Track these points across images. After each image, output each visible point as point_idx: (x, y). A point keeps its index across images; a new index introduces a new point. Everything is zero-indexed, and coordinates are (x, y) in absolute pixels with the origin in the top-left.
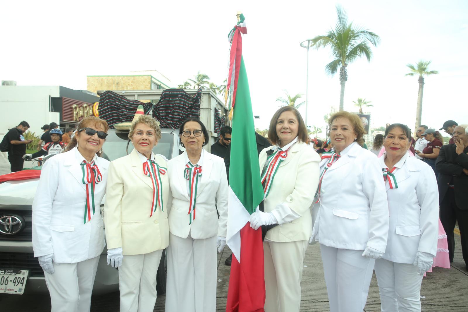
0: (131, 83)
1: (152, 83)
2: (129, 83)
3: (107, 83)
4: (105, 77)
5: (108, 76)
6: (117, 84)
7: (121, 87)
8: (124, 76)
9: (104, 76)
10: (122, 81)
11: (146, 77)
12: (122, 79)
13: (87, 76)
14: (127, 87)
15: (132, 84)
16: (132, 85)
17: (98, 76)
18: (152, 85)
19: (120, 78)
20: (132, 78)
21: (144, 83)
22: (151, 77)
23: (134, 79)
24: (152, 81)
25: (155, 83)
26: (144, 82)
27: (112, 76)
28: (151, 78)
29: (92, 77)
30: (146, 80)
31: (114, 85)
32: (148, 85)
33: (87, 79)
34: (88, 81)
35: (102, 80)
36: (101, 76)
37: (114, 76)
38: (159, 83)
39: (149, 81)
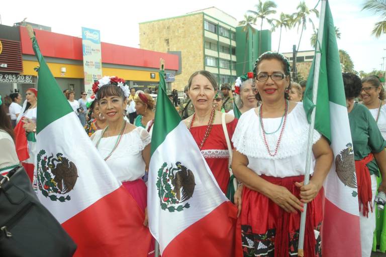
0: (181, 25)
1: (205, 22)
2: (179, 25)
3: (158, 28)
4: (156, 22)
5: (159, 21)
6: (168, 28)
7: (171, 31)
8: (174, 18)
9: (154, 21)
10: (173, 25)
11: (197, 16)
12: (173, 21)
13: (140, 24)
14: (178, 30)
15: (183, 25)
16: (183, 27)
17: (149, 22)
18: (205, 24)
19: (171, 20)
20: (183, 19)
21: (196, 24)
22: (204, 14)
23: (185, 20)
24: (204, 20)
25: (210, 23)
26: (196, 22)
27: (162, 20)
28: (203, 16)
29: (144, 23)
30: (197, 19)
31: (165, 30)
32: (200, 25)
33: (140, 26)
34: (140, 29)
35: (153, 26)
36: (151, 22)
37: (164, 20)
38: (216, 22)
39: (201, 19)
